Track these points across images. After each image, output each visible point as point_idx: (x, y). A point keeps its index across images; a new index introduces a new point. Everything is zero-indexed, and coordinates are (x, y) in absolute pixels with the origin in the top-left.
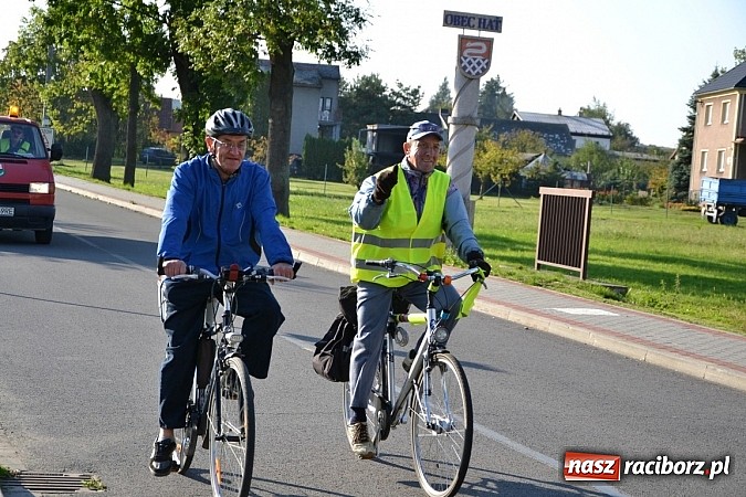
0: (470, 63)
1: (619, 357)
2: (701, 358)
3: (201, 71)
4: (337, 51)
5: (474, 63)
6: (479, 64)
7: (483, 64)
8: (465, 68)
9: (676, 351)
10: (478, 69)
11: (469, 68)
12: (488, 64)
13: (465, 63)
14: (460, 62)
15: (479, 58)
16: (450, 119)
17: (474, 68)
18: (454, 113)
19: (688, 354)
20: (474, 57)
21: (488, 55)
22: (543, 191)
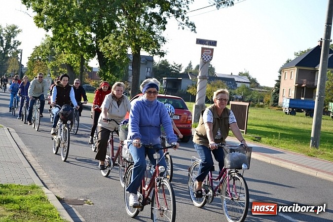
0: (205, 57)
1: (261, 162)
2: (290, 162)
3: (108, 58)
4: (156, 51)
5: (207, 57)
6: (208, 57)
7: (210, 58)
8: (204, 59)
9: (281, 160)
10: (208, 59)
11: (205, 59)
12: (212, 58)
13: (204, 57)
14: (202, 57)
15: (209, 55)
16: (198, 77)
17: (207, 59)
18: (200, 75)
19: (285, 161)
20: (207, 55)
21: (212, 54)
22: (231, 102)
